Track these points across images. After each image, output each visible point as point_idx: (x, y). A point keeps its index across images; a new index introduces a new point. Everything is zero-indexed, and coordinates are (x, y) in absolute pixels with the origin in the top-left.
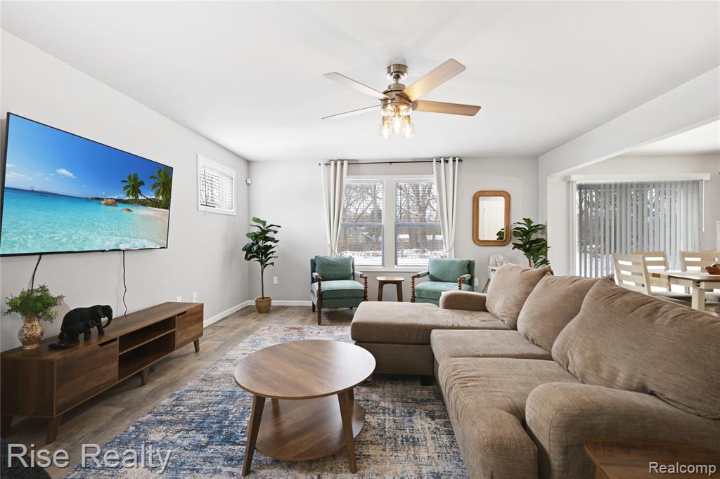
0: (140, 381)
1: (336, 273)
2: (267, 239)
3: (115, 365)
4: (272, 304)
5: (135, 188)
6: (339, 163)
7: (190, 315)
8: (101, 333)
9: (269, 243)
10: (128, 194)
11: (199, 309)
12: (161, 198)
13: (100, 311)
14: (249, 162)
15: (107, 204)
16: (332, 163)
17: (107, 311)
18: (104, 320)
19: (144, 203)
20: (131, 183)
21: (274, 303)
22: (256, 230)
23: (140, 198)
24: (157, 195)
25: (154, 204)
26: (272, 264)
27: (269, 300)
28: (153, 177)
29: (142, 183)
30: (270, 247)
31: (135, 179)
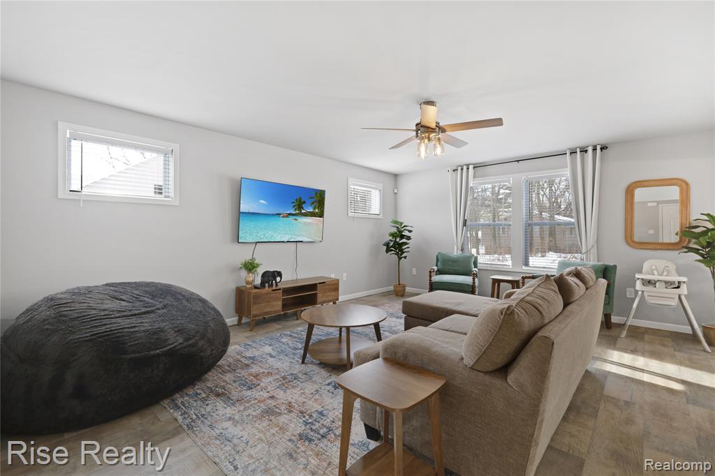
0: (296, 318)
1: (456, 268)
2: (402, 237)
3: (280, 303)
4: (407, 291)
5: (300, 205)
6: (465, 168)
7: (328, 285)
8: (277, 285)
9: (404, 240)
10: (295, 210)
11: (336, 282)
12: (317, 211)
13: (276, 274)
14: (396, 176)
15: (283, 217)
16: (459, 168)
17: (279, 274)
18: (278, 279)
19: (306, 215)
20: (297, 203)
21: (408, 289)
22: (395, 230)
23: (303, 211)
24: (314, 209)
25: (312, 214)
26: (405, 257)
27: (404, 287)
28: (311, 198)
29: (305, 202)
30: (406, 244)
31: (300, 201)
